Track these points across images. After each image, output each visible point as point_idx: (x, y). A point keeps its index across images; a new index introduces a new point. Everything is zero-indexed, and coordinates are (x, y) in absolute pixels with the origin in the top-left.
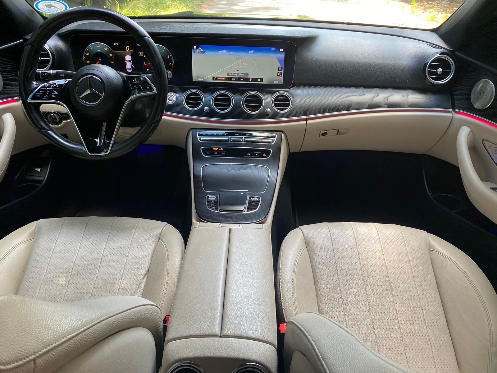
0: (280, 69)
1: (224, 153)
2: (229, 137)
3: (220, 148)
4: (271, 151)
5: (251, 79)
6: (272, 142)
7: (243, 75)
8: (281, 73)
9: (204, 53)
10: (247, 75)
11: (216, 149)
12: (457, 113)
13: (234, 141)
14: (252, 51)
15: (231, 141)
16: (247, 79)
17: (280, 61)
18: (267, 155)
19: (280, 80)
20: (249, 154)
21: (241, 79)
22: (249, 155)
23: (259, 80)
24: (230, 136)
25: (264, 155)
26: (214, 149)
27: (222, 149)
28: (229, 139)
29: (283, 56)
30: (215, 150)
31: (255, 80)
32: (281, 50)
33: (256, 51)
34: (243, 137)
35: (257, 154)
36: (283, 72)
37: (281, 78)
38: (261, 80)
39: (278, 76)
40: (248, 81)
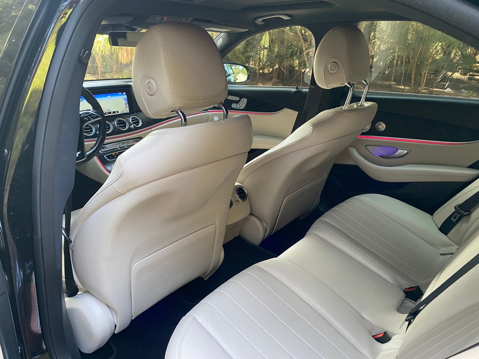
0: (126, 104)
5: (112, 113)
7: (107, 111)
8: (127, 106)
9: (82, 101)
10: (110, 110)
11: (115, 154)
12: (209, 112)
14: (109, 96)
16: (110, 113)
17: (125, 100)
19: (127, 110)
21: (107, 113)
23: (116, 112)
26: (113, 155)
27: (118, 153)
29: (126, 97)
31: (114, 112)
32: (124, 93)
33: (111, 96)
36: (128, 105)
37: (128, 109)
38: (118, 112)
39: (126, 108)
40: (111, 114)
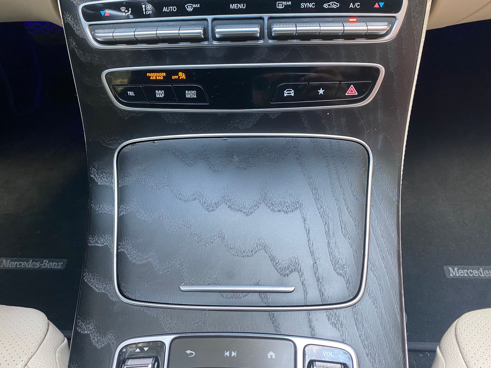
1: (191, 94)
2: (206, 20)
3: (176, 72)
4: (377, 70)
6: (385, 32)
11: (161, 76)
13: (225, 38)
15: (215, 39)
18: (364, 91)
20: (289, 93)
22: (289, 97)
24: (210, 18)
25: (352, 91)
26: (153, 76)
27: (182, 76)
28: (205, 31)
30: (156, 81)
34: (266, 16)
35: (321, 92)
